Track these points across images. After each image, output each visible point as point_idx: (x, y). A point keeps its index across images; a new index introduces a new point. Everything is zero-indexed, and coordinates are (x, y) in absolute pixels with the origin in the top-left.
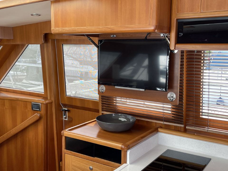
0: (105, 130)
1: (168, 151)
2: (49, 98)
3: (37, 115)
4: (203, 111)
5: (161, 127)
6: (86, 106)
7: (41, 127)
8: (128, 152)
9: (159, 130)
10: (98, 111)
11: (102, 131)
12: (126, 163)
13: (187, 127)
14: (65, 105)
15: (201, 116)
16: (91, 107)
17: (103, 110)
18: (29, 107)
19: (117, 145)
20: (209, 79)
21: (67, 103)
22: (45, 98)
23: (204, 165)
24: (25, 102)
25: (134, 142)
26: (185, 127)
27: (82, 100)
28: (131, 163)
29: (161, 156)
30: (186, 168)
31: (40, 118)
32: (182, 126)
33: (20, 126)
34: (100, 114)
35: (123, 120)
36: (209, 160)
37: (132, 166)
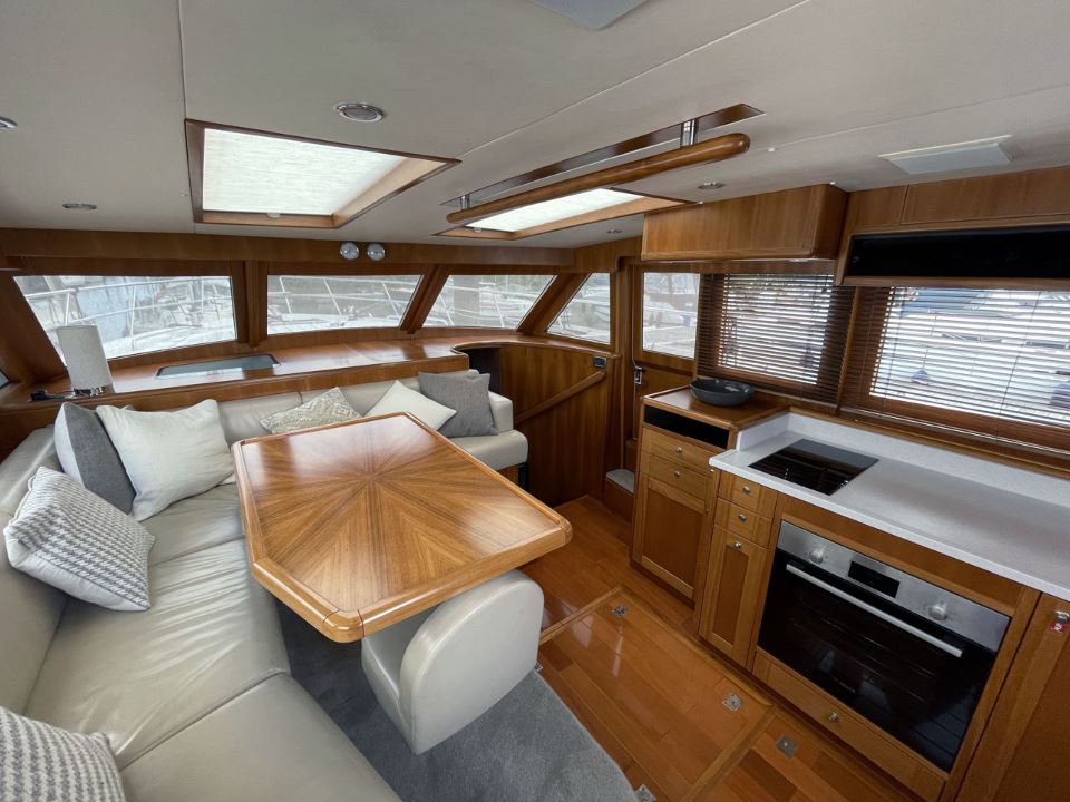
0: (702, 402)
1: (804, 441)
2: (617, 351)
3: (599, 374)
4: (877, 385)
5: (795, 406)
6: (672, 366)
7: (604, 391)
8: (740, 435)
9: (792, 409)
10: (691, 375)
11: (698, 402)
12: (734, 448)
13: (842, 409)
14: (639, 363)
15: (871, 394)
16: (680, 367)
17: (699, 374)
18: (590, 363)
19: (724, 423)
20: (898, 334)
21: (642, 359)
22: (613, 351)
23: (862, 467)
24: (585, 355)
25: (750, 422)
26: (838, 408)
27: (668, 358)
28: (742, 450)
29: (788, 448)
30: (829, 470)
31: (604, 378)
32: (836, 406)
33: (576, 387)
34: (695, 379)
35: (732, 389)
36: (874, 461)
37: (743, 453)
